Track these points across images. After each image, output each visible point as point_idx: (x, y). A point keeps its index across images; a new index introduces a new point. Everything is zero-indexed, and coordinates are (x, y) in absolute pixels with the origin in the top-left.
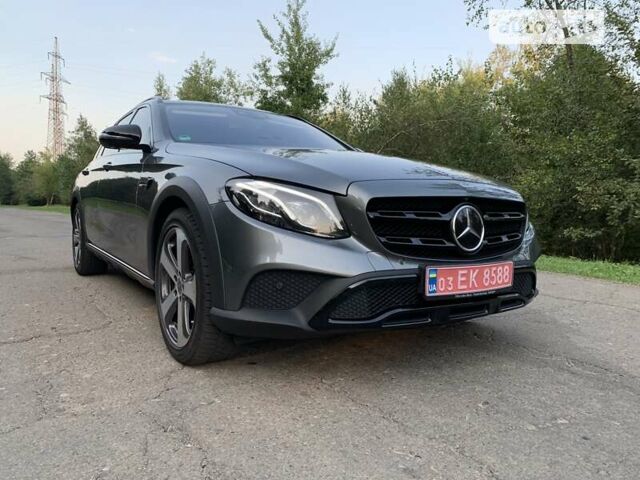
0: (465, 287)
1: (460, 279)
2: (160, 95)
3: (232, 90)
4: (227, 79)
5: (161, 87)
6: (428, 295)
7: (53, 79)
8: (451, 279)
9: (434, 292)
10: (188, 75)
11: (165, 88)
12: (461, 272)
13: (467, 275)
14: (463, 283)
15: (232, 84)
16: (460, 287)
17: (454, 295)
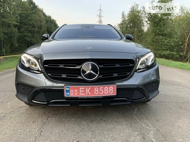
0: (84, 94)
1: (81, 91)
2: (123, 17)
3: (144, 13)
4: (142, 9)
5: (123, 15)
6: (66, 96)
7: (100, 16)
8: (76, 91)
9: (69, 95)
10: (131, 10)
11: (125, 15)
12: (81, 89)
13: (85, 90)
14: (82, 93)
15: (144, 11)
16: (81, 94)
17: (78, 97)
